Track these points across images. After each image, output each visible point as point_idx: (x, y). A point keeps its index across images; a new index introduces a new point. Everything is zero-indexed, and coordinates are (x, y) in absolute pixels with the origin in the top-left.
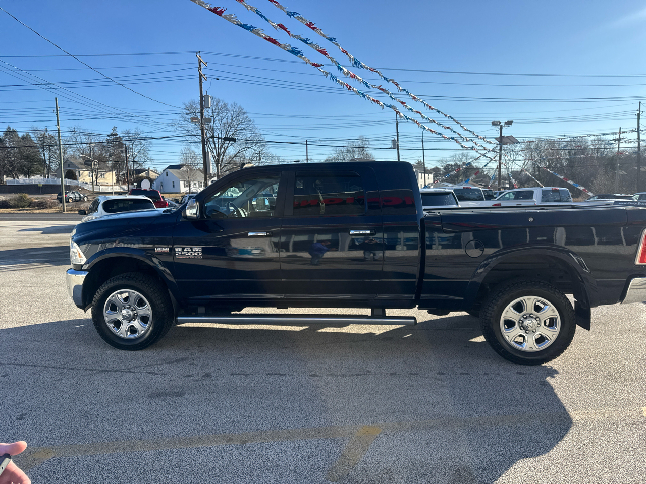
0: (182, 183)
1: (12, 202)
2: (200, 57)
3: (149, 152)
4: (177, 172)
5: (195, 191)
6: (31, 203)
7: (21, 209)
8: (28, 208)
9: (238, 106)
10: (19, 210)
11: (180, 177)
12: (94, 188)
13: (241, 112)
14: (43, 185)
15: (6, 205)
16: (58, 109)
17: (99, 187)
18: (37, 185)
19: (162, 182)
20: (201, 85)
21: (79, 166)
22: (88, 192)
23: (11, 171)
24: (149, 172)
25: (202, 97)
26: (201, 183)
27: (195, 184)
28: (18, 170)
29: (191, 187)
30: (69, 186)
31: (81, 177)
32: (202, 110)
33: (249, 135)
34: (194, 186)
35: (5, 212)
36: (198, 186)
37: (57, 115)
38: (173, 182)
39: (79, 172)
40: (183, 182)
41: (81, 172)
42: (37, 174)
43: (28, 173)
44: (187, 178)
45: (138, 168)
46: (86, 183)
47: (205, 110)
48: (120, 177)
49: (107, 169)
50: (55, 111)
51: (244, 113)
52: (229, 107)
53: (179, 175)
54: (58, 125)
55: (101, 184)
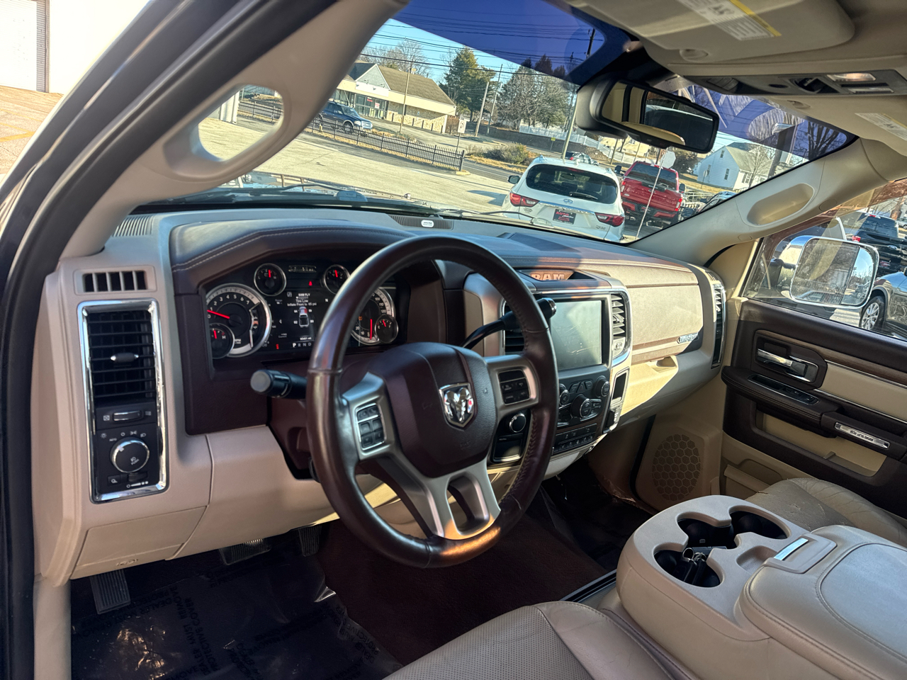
0: (741, 176)
1: (506, 153)
4: (739, 154)
6: (526, 160)
7: (513, 164)
8: (521, 165)
10: (510, 166)
11: (742, 164)
12: (615, 156)
14: (556, 140)
15: (499, 156)
17: (621, 154)
18: (550, 138)
19: (710, 166)
22: (605, 159)
23: (529, 115)
28: (537, 115)
30: (586, 146)
35: (493, 164)
38: (728, 170)
40: (744, 174)
42: (556, 124)
43: (547, 122)
46: (608, 147)
53: (740, 161)
55: (627, 152)
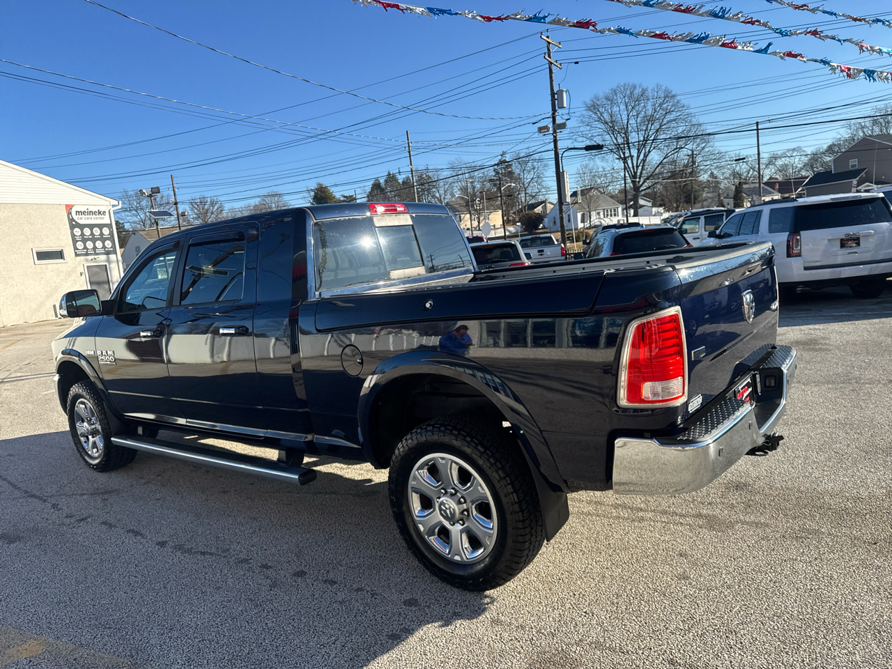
2: (548, 37)
3: (545, 179)
5: (598, 223)
9: (664, 88)
13: (669, 96)
16: (410, 144)
19: (554, 218)
20: (551, 77)
21: (459, 209)
24: (545, 205)
25: (553, 94)
26: (607, 212)
27: (599, 214)
29: (592, 220)
31: (462, 222)
32: (553, 114)
33: (680, 130)
34: (598, 217)
36: (602, 216)
37: (409, 152)
38: (569, 215)
39: (460, 216)
41: (462, 216)
44: (586, 207)
45: (530, 202)
47: (560, 111)
48: (511, 216)
49: (492, 208)
50: (407, 148)
51: (674, 96)
52: (649, 93)
54: (411, 165)
